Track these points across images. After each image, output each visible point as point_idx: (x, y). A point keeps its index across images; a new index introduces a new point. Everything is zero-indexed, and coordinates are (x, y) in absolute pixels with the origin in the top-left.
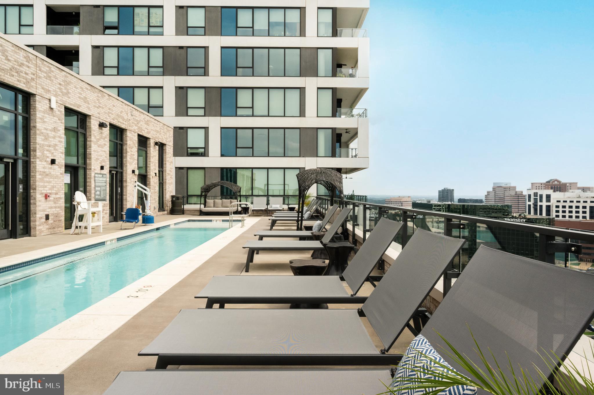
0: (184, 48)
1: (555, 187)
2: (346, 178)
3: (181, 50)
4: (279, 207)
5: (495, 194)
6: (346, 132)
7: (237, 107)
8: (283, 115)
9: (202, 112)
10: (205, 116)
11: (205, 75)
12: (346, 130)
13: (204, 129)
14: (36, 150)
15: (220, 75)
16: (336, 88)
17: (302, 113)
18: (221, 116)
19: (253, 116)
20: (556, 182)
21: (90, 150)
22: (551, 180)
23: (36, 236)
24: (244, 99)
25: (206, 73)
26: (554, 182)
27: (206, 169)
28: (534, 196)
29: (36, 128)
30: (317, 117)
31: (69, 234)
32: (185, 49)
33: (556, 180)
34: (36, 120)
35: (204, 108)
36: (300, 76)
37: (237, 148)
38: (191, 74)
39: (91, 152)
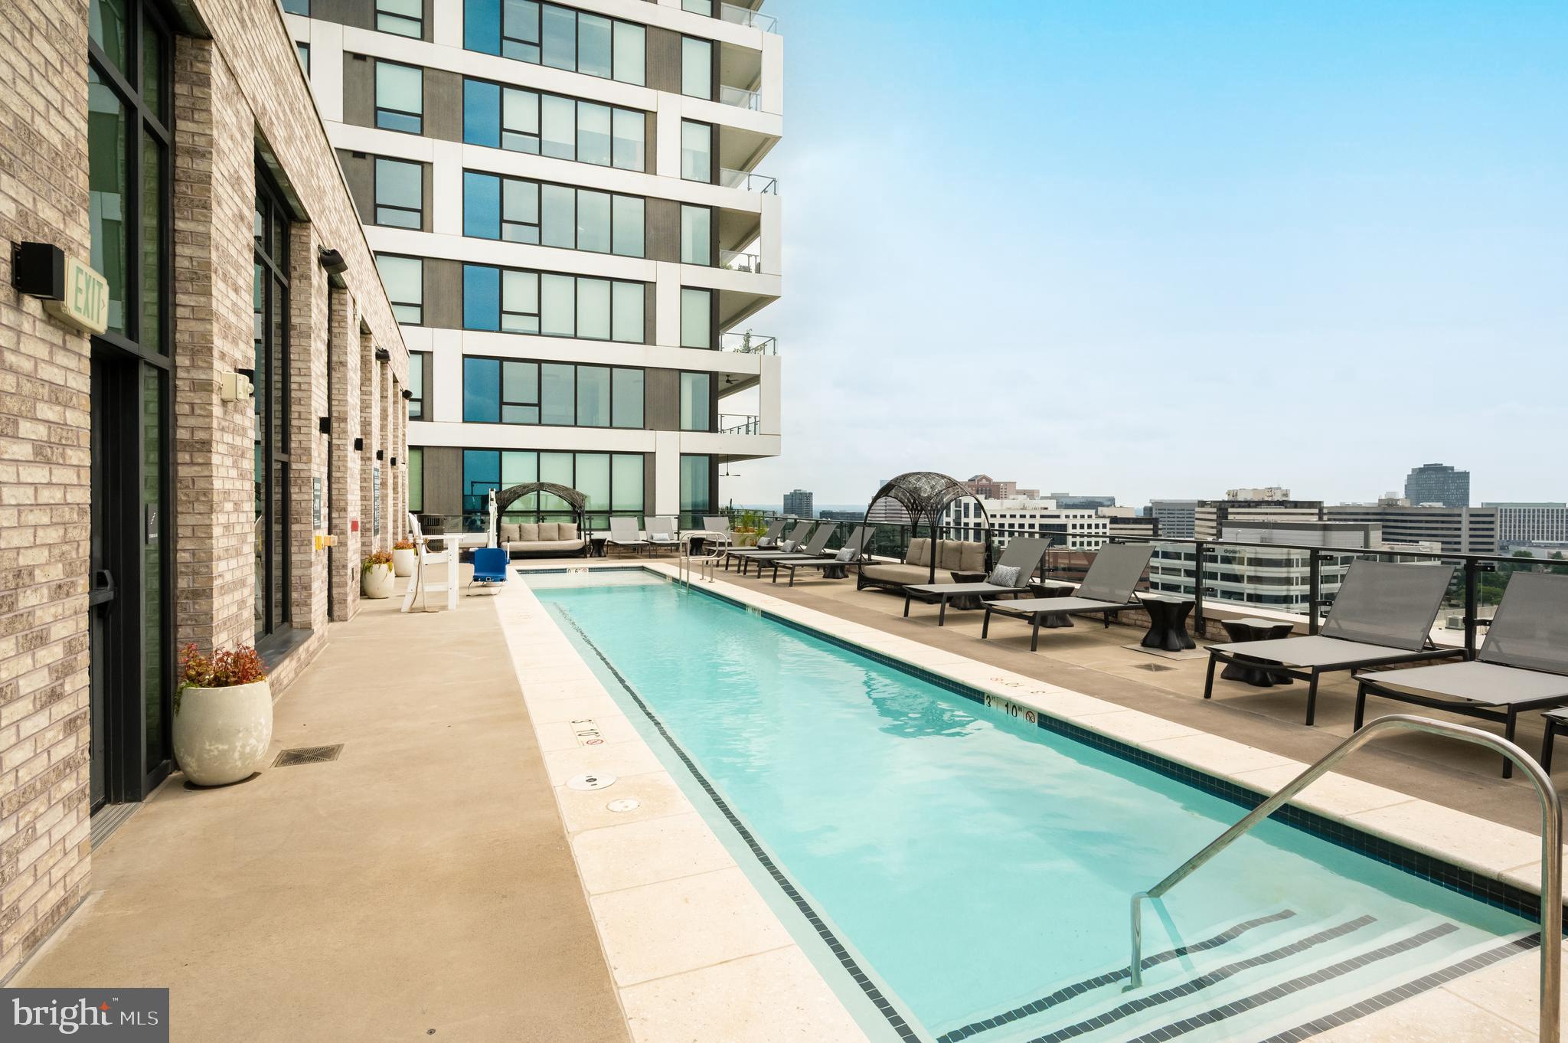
0: (367, 157)
1: (986, 490)
2: (728, 474)
3: (359, 161)
4: (667, 538)
5: (886, 502)
6: (728, 381)
7: (501, 312)
8: (608, 338)
9: (414, 315)
10: (422, 324)
11: (422, 229)
12: (728, 376)
13: (421, 356)
14: (346, 419)
15: (461, 234)
16: (718, 291)
17: (649, 337)
18: (463, 328)
19: (540, 334)
20: (984, 481)
21: (369, 415)
22: (976, 477)
23: (346, 620)
24: (518, 293)
25: (425, 226)
26: (981, 480)
27: (425, 450)
28: (956, 507)
29: (346, 366)
30: (681, 347)
31: (398, 611)
32: (370, 159)
33: (985, 477)
34: (346, 347)
35: (421, 306)
36: (645, 258)
37: (502, 403)
38: (383, 223)
39: (370, 418)
